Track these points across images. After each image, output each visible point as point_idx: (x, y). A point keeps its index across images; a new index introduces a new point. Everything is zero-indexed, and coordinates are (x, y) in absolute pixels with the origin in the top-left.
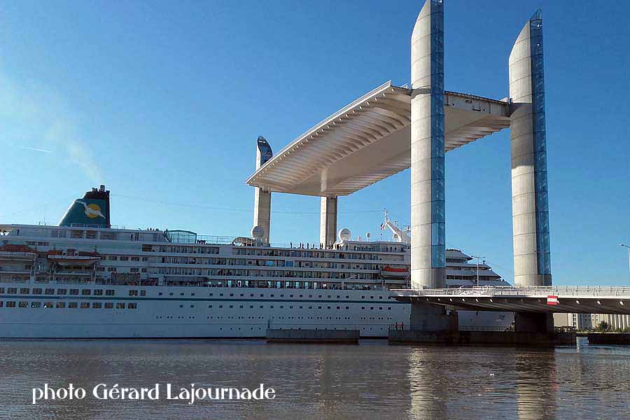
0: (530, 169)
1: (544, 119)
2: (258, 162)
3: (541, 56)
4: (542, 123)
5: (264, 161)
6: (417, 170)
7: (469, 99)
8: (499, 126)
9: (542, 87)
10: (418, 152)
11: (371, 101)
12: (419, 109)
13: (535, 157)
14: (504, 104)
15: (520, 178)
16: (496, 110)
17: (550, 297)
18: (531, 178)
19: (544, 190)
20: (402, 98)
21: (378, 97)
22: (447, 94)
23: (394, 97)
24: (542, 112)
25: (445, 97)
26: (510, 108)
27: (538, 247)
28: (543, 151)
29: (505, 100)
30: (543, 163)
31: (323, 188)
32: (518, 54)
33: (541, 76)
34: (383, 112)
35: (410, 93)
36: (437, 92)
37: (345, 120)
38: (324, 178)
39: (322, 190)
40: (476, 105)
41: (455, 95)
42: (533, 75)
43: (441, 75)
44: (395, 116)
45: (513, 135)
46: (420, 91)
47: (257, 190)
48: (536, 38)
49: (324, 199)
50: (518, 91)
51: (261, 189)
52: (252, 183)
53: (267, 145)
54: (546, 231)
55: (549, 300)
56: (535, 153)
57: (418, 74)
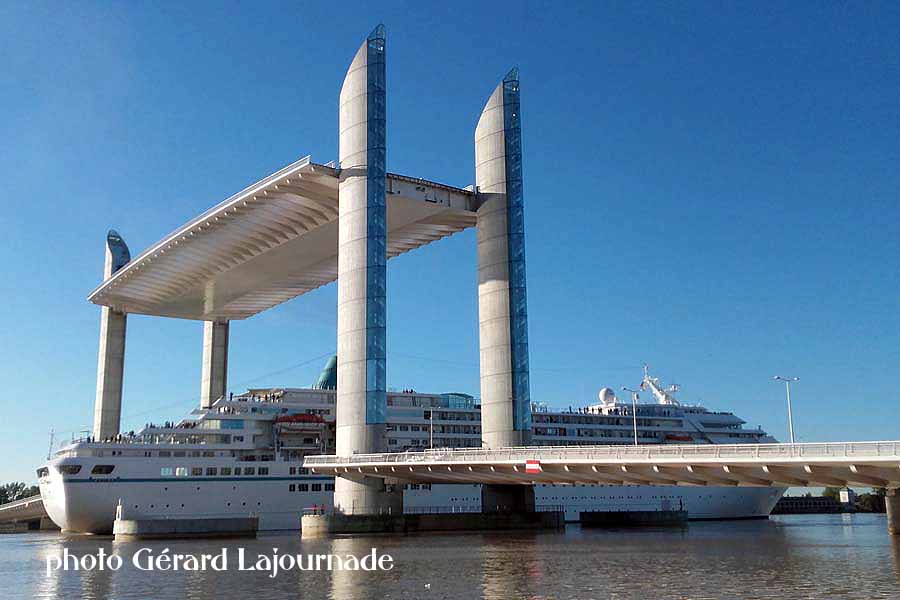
0: (503, 285)
1: (521, 216)
2: (108, 269)
3: (518, 130)
4: (520, 222)
5: (117, 267)
6: (346, 284)
7: (421, 186)
8: (461, 224)
9: (519, 172)
10: (348, 259)
11: (281, 184)
12: (350, 198)
13: (512, 270)
14: (469, 194)
15: (490, 296)
16: (458, 201)
17: (529, 462)
18: (504, 297)
19: (523, 314)
20: (327, 180)
21: (293, 179)
22: (391, 177)
23: (316, 180)
24: (520, 206)
25: (387, 181)
26: (476, 200)
27: (514, 392)
28: (521, 259)
29: (470, 189)
30: (521, 276)
31: (208, 307)
32: (488, 126)
33: (518, 158)
34: (299, 199)
35: (338, 174)
36: (376, 175)
37: (241, 210)
38: (209, 294)
39: (206, 312)
40: (430, 193)
41: (398, 178)
42: (507, 156)
43: (382, 151)
44: (316, 206)
45: (482, 238)
46: (352, 172)
47: (105, 310)
48: (511, 105)
49: (208, 326)
50: (487, 176)
51: (111, 309)
52: (99, 300)
53: (121, 244)
54: (524, 371)
55: (528, 466)
56: (510, 262)
57: (350, 147)
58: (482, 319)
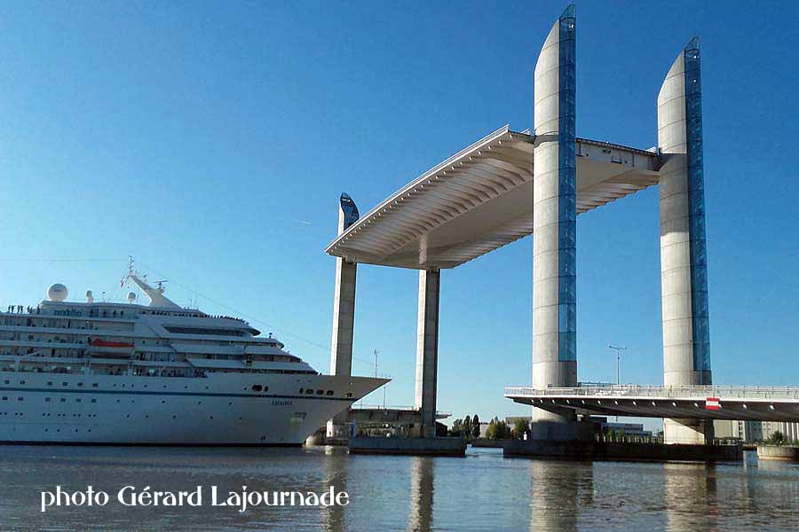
0: (684, 236)
1: (702, 174)
2: (341, 226)
3: (698, 95)
4: (700, 179)
5: (348, 224)
6: (541, 237)
7: (607, 148)
8: (644, 182)
9: (699, 134)
10: (542, 215)
11: (483, 150)
12: (544, 161)
13: (693, 224)
14: (651, 155)
15: (672, 247)
16: (641, 162)
17: (709, 399)
18: (685, 249)
19: (703, 264)
20: (523, 146)
21: (494, 145)
22: (579, 141)
23: (514, 146)
24: (699, 165)
25: (577, 145)
26: (658, 160)
27: (694, 337)
28: (701, 214)
29: (652, 150)
30: (701, 229)
31: (422, 258)
32: (669, 94)
33: (699, 120)
34: (499, 163)
35: (533, 140)
36: (566, 139)
37: (449, 173)
38: (423, 247)
39: (421, 262)
40: (616, 155)
41: (587, 142)
42: (688, 121)
43: (572, 119)
44: (514, 169)
45: (664, 194)
46: (545, 138)
47: (339, 260)
48: (692, 72)
49: (423, 273)
50: (668, 138)
51: (344, 260)
52: (334, 252)
53: (352, 204)
54: (704, 316)
55: (708, 403)
56: (690, 216)
57: (544, 116)
58: (664, 269)
